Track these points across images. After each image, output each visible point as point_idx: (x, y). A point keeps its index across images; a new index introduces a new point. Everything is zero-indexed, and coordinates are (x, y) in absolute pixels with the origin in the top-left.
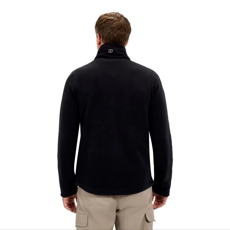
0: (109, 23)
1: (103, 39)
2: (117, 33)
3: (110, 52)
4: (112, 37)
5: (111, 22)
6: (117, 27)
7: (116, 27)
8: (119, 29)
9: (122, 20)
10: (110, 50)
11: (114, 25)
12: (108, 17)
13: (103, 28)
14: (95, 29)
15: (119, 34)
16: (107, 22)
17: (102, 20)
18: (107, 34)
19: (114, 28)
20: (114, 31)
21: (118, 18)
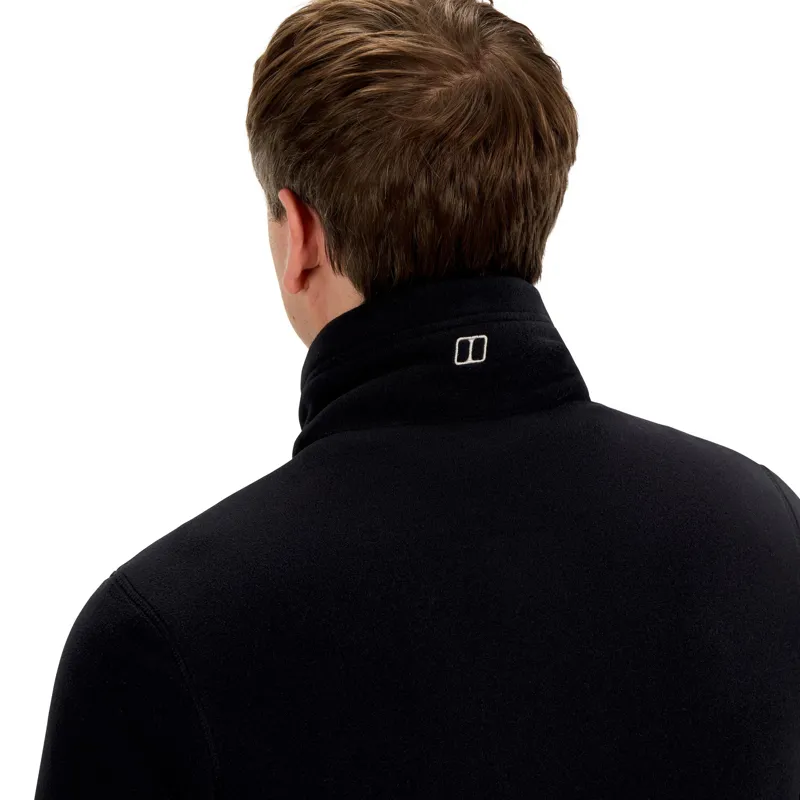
0: (388, 94)
1: (338, 242)
2: (472, 182)
3: (463, 357)
4: (426, 226)
5: (409, 84)
6: (471, 127)
7: (458, 131)
8: (484, 145)
9: (499, 51)
10: (464, 345)
11: (435, 109)
12: (365, 34)
13: (335, 145)
14: (255, 147)
15: (487, 191)
16: (366, 82)
17: (315, 65)
18: (373, 198)
19: (440, 139)
20: (448, 166)
21: (457, 35)
